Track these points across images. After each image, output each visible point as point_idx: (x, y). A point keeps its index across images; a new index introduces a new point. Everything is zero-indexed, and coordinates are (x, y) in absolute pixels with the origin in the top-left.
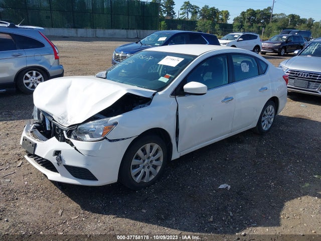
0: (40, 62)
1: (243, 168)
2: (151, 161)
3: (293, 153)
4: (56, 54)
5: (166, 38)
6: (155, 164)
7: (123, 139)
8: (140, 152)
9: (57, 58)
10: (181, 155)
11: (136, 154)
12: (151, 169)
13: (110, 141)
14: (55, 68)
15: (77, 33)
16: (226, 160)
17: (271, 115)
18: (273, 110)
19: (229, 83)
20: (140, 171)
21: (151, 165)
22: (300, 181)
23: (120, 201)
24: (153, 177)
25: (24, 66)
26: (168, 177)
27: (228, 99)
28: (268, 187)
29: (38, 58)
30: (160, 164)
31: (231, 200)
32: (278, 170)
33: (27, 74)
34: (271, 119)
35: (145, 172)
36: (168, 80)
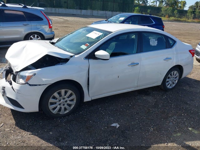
0: (40, 29)
1: (137, 113)
2: (66, 101)
3: (183, 108)
4: (50, 25)
5: (124, 18)
6: (69, 103)
7: (40, 85)
8: (56, 94)
9: (50, 27)
10: (92, 99)
11: (52, 95)
12: (66, 106)
13: (30, 85)
14: (49, 34)
15: (81, 13)
16: (128, 106)
17: (176, 78)
18: (178, 74)
19: (137, 53)
20: (57, 107)
21: (66, 104)
22: (176, 130)
23: (41, 124)
24: (67, 111)
25: (30, 31)
26: (81, 113)
27: (134, 64)
28: (147, 131)
29: (38, 27)
30: (73, 104)
31: (114, 136)
32: (162, 119)
33: (31, 36)
34: (175, 81)
35: (61, 108)
36: (86, 47)
